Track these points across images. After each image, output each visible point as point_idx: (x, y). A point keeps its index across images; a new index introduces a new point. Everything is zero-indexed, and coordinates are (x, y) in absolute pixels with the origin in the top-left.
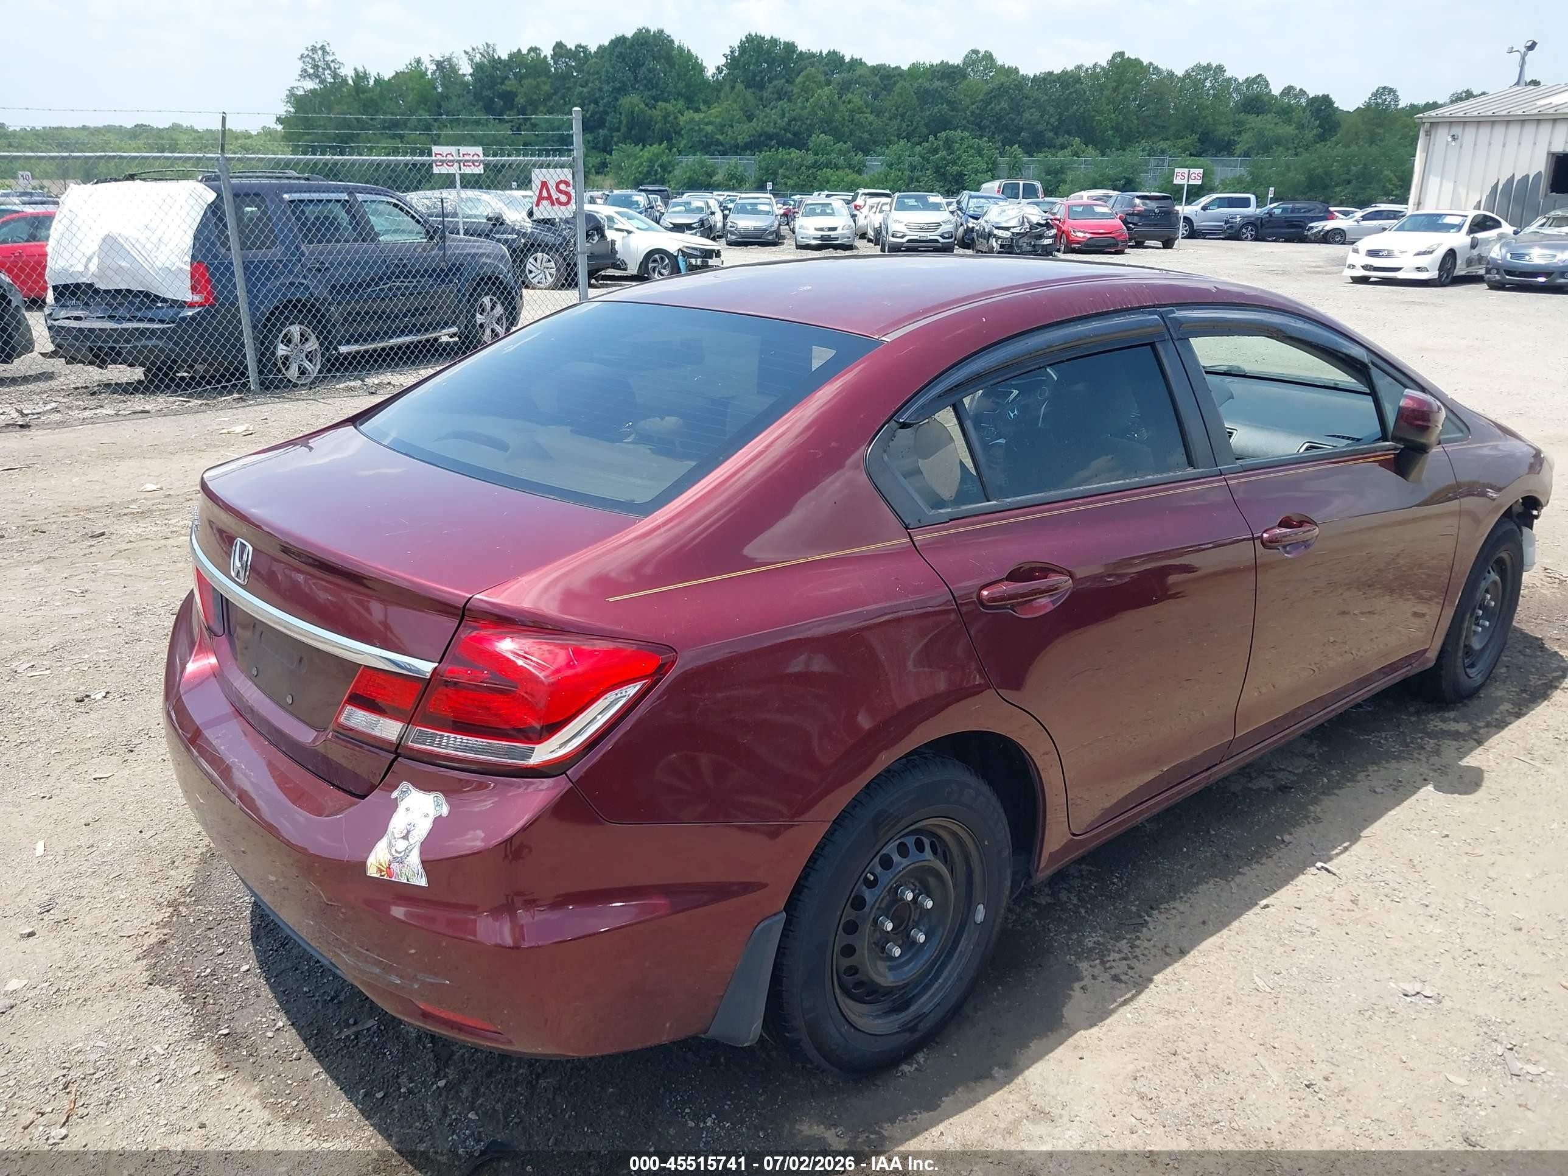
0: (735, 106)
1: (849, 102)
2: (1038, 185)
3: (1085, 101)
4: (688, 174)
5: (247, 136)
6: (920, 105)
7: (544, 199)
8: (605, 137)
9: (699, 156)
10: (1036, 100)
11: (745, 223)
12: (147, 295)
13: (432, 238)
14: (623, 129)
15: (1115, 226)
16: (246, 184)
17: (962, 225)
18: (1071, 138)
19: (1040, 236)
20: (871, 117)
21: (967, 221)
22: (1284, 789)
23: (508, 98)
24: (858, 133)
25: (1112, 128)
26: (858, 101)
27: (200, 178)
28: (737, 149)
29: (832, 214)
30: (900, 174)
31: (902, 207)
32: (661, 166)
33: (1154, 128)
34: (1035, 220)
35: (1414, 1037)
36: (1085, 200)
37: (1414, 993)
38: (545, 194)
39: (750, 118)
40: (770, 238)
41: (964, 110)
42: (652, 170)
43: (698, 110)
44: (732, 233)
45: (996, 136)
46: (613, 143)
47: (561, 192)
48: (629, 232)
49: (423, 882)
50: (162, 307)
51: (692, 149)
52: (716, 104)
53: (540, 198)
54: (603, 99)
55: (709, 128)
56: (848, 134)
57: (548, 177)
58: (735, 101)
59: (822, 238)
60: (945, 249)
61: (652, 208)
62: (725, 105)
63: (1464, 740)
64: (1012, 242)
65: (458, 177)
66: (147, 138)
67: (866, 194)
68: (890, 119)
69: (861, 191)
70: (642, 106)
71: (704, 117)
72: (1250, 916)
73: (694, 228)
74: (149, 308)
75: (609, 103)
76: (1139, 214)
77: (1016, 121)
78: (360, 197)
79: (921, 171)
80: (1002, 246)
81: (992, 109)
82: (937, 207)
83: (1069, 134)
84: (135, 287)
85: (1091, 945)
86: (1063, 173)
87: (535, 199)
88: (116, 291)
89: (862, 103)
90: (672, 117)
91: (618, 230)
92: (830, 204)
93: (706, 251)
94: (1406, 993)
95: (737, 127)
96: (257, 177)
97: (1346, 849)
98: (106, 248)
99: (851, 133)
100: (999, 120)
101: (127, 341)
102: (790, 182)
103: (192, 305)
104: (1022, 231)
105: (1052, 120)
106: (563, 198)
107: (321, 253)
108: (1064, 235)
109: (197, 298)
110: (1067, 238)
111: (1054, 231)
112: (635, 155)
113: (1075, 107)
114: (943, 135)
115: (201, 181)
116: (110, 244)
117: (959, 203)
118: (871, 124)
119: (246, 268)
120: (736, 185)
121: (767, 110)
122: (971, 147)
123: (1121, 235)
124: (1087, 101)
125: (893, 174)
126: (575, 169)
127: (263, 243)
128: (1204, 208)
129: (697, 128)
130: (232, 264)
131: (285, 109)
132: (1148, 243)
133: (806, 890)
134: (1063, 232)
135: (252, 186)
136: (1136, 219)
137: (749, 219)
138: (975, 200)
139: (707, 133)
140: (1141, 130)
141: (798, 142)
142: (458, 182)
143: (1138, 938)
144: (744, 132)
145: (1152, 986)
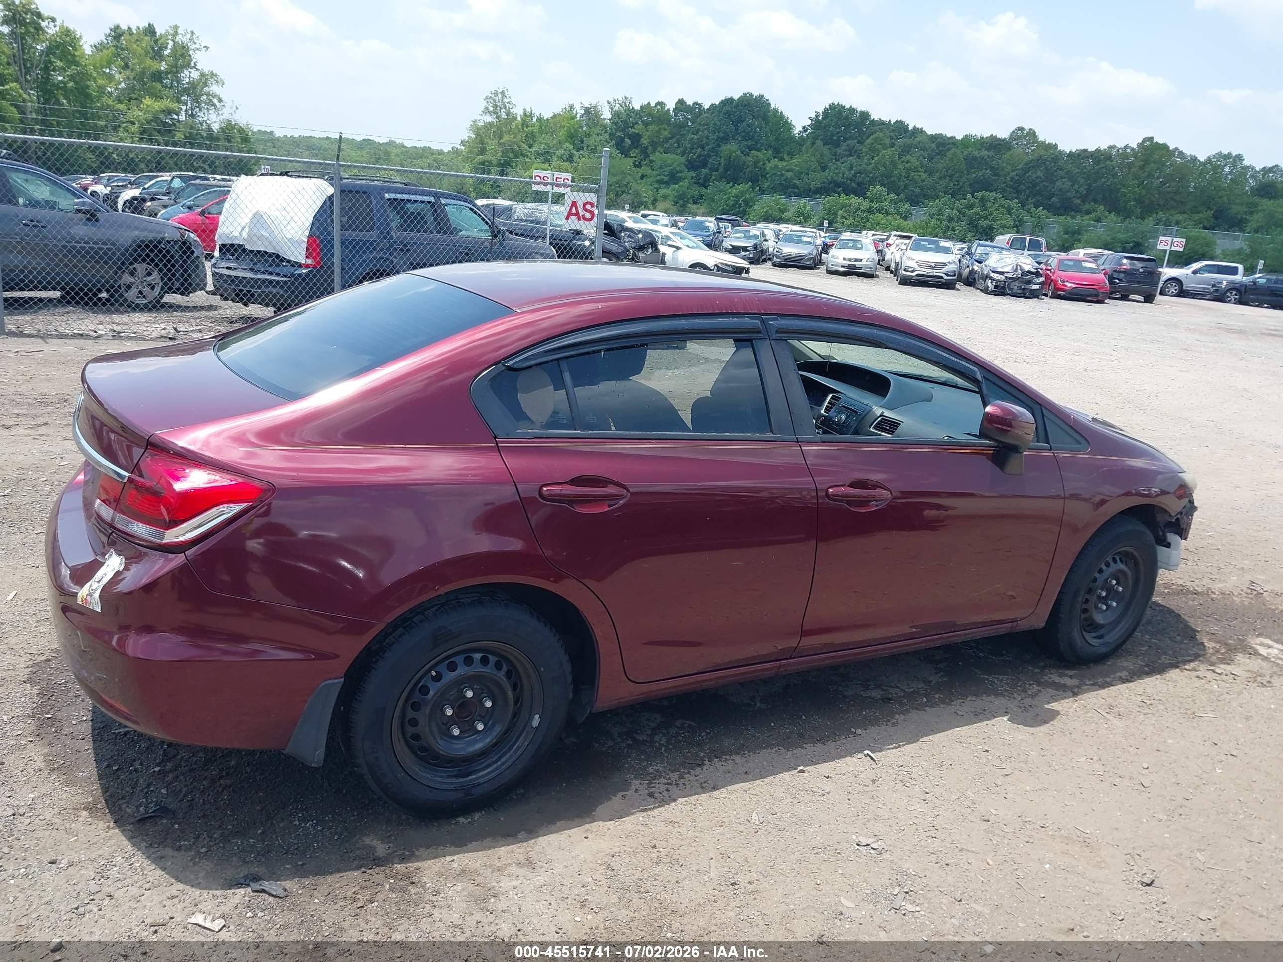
0: (813, 159)
1: (908, 162)
2: (1043, 241)
3: (1113, 176)
4: (765, 209)
5: (441, 153)
6: (967, 169)
7: (573, 214)
8: (706, 175)
9: (776, 196)
10: (1068, 173)
11: (790, 250)
12: (278, 256)
13: (495, 236)
14: (721, 170)
15: (1098, 280)
16: (358, 184)
17: (968, 267)
18: (1096, 206)
19: (1030, 282)
20: (924, 176)
21: (973, 264)
22: (887, 700)
23: (636, 139)
24: (912, 188)
25: (1135, 199)
26: (915, 162)
27: (326, 177)
28: (809, 193)
29: (861, 249)
30: (939, 223)
31: (917, 247)
32: (744, 201)
33: (1172, 202)
34: (1027, 268)
35: (840, 872)
36: (1081, 256)
37: (865, 844)
38: (574, 210)
39: (824, 169)
40: (808, 263)
41: (1005, 176)
42: (736, 203)
43: (782, 160)
44: (778, 257)
45: (1030, 199)
46: (711, 180)
47: (586, 210)
48: (678, 248)
49: (99, 610)
50: (286, 266)
51: (773, 190)
52: (798, 156)
53: (570, 214)
54: (708, 145)
55: (789, 174)
56: (903, 187)
57: (578, 199)
58: (813, 155)
59: (848, 267)
60: (948, 285)
61: (719, 232)
62: (805, 157)
63: (1064, 691)
64: (1005, 284)
65: (550, 196)
66: (370, 149)
67: (895, 235)
68: (940, 178)
69: (893, 233)
70: (738, 153)
71: (787, 166)
72: (786, 776)
73: (748, 251)
74: (278, 265)
75: (713, 149)
76: (1125, 272)
77: (1049, 188)
78: (443, 201)
79: (957, 222)
80: (995, 287)
81: (1029, 177)
82: (947, 251)
83: (1095, 201)
84: (270, 250)
85: (652, 771)
86: (1080, 234)
87: (566, 214)
88: (257, 251)
89: (918, 163)
90: (761, 163)
91: (670, 246)
92: (860, 241)
93: (737, 268)
94: (859, 843)
95: (812, 175)
96: (366, 180)
97: (900, 746)
98: (255, 221)
99: (906, 187)
100: (1035, 186)
101: (260, 287)
102: (847, 222)
103: (307, 266)
104: (1014, 276)
105: (1081, 189)
106: (588, 215)
107: (405, 238)
108: (1053, 283)
109: (309, 262)
110: (1055, 285)
111: (1042, 279)
112: (725, 191)
113: (1103, 180)
114: (979, 194)
115: (326, 180)
116: (258, 218)
117: (969, 248)
118: (923, 181)
119: (343, 243)
120: (803, 221)
121: (839, 163)
122: (1002, 206)
123: (1103, 287)
124: (1115, 176)
125: (933, 222)
126: (600, 194)
127: (357, 227)
128: (1195, 272)
129: (779, 173)
130: (333, 239)
131: (468, 135)
132: (1131, 297)
133: (373, 670)
134: (1052, 281)
135: (361, 186)
136: (1122, 276)
137: (795, 248)
138: (982, 248)
139: (787, 178)
140: (1161, 203)
141: (860, 191)
142: (550, 200)
143: (689, 773)
144: (817, 179)
145: (673, 804)
